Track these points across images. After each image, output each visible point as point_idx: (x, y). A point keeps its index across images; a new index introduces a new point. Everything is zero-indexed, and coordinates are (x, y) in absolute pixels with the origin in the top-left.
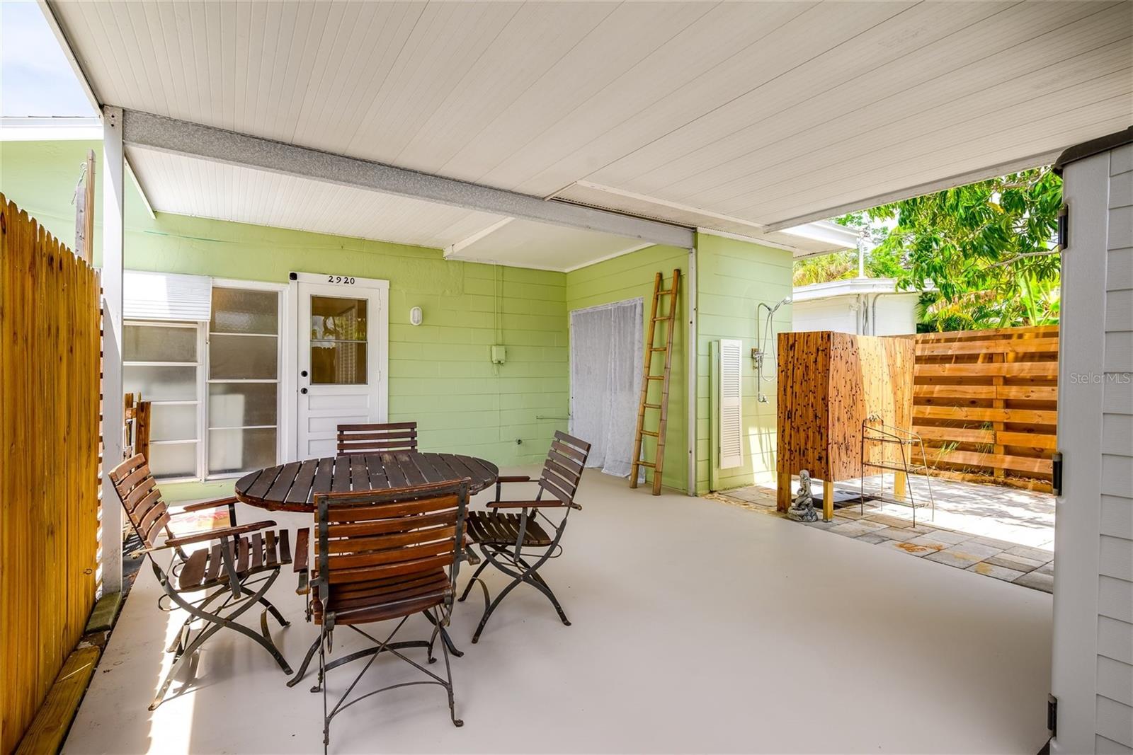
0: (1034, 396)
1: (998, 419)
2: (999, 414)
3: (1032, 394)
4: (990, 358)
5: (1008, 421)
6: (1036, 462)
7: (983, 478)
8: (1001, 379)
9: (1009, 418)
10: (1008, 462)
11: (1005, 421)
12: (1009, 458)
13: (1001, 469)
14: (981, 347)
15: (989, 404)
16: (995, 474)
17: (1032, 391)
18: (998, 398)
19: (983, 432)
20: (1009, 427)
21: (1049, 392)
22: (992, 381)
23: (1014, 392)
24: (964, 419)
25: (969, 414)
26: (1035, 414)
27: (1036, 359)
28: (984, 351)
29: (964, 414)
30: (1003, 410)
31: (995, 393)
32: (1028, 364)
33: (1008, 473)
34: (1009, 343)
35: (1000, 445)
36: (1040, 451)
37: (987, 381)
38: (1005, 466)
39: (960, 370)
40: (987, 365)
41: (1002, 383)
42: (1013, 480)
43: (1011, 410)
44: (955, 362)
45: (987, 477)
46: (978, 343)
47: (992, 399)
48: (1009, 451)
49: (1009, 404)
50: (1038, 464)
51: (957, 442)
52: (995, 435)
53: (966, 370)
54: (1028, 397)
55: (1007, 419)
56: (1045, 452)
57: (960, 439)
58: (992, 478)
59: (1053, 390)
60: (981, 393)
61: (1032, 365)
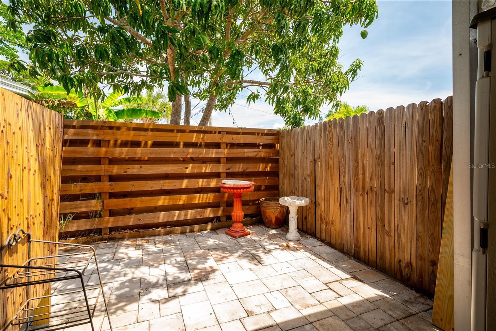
0: (130, 172)
1: (105, 191)
2: (106, 186)
3: (128, 170)
4: (98, 143)
5: (112, 191)
6: (131, 218)
7: (94, 238)
8: (107, 160)
9: (113, 189)
10: (111, 222)
11: (110, 191)
12: (112, 219)
13: (107, 228)
14: (93, 135)
15: (98, 179)
16: (103, 233)
17: (128, 168)
18: (105, 174)
19: (94, 202)
20: (112, 195)
21: (138, 168)
22: (100, 161)
23: (116, 170)
24: (78, 193)
25: (82, 188)
26: (130, 184)
27: (129, 145)
28: (95, 138)
29: (78, 188)
30: (109, 183)
31: (103, 171)
32: (125, 149)
33: (111, 230)
34: (113, 133)
35: (106, 210)
36: (131, 210)
37: (97, 161)
38: (110, 225)
39: (74, 152)
40: (96, 149)
41: (107, 163)
42: (117, 234)
43: (114, 183)
44: (70, 146)
45: (97, 237)
46: (90, 131)
47: (101, 175)
48: (112, 213)
49: (112, 178)
50: (132, 220)
51: (73, 213)
52: (103, 203)
53: (80, 152)
54: (126, 172)
55: (111, 190)
56: (134, 209)
57: (75, 211)
58: (101, 236)
59: (141, 167)
60: (93, 171)
61: (128, 150)
